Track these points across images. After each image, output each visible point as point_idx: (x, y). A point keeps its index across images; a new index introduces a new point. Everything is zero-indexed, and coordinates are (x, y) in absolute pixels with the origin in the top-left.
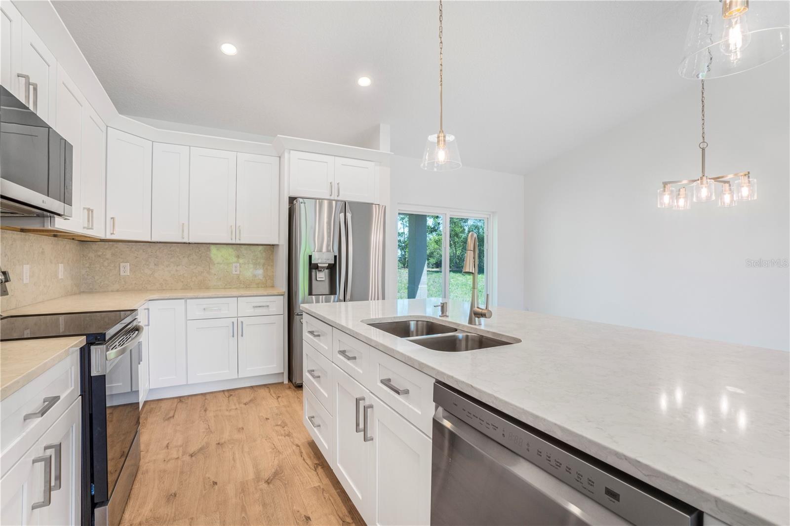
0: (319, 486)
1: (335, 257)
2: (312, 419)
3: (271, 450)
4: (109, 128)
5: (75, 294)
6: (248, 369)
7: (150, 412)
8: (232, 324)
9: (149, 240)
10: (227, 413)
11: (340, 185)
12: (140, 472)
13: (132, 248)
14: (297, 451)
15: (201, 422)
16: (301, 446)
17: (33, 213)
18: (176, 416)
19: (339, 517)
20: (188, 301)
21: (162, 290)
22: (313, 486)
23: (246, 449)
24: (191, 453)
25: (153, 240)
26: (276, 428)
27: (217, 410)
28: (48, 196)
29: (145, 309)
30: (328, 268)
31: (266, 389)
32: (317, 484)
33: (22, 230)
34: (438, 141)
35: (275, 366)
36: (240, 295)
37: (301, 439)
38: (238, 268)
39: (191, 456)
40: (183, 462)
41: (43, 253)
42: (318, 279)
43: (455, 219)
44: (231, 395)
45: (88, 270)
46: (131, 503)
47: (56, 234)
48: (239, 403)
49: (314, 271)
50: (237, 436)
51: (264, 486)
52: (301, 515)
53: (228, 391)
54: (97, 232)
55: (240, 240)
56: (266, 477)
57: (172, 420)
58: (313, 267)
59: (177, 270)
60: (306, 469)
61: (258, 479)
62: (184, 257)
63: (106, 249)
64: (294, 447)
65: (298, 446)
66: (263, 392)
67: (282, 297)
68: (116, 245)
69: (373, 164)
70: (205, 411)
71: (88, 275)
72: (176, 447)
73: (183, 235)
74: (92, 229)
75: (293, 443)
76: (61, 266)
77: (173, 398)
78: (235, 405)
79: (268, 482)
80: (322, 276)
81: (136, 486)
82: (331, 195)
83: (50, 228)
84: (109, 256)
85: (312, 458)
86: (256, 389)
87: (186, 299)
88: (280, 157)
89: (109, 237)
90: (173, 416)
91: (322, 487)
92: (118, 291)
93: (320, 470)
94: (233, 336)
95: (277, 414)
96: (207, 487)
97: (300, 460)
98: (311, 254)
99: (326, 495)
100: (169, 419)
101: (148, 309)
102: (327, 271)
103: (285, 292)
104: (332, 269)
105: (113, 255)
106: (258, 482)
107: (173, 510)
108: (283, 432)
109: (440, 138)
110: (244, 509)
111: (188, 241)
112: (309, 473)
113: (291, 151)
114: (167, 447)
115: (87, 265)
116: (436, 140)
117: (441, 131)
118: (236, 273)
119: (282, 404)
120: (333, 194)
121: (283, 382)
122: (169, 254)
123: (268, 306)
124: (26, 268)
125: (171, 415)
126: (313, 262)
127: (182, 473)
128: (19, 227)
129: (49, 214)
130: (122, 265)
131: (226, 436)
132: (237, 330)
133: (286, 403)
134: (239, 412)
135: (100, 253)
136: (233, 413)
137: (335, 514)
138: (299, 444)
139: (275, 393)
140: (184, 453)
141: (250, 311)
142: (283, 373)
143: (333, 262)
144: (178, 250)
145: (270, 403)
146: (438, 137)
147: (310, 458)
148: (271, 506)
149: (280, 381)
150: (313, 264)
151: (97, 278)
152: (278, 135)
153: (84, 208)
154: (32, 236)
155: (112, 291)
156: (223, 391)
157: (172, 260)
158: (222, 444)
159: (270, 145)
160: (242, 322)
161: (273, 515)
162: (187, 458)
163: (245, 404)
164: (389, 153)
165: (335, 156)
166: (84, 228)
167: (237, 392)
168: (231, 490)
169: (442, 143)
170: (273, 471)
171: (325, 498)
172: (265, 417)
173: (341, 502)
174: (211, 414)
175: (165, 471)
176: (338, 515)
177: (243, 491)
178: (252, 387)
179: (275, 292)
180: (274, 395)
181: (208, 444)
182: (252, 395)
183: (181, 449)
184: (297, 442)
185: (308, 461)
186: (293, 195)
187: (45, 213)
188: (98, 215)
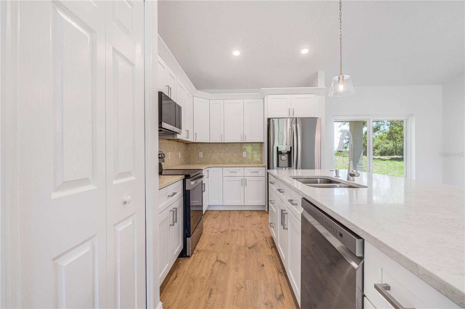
0: (271, 255)
1: (291, 148)
2: (271, 224)
3: (253, 237)
4: (194, 97)
5: (184, 164)
6: (249, 201)
7: (209, 214)
8: (241, 179)
9: (209, 142)
10: (238, 219)
11: (294, 109)
12: (203, 234)
13: (203, 146)
14: (265, 240)
15: (227, 221)
16: (267, 238)
17: (171, 133)
18: (218, 217)
19: (277, 269)
20: (223, 168)
21: (214, 163)
22: (268, 254)
23: (243, 234)
24: (221, 231)
25: (211, 142)
26: (258, 229)
27: (234, 218)
28: (175, 127)
29: (207, 171)
30: (287, 153)
31: (257, 212)
32: (270, 254)
33: (168, 140)
34: (339, 80)
35: (261, 201)
36: (245, 166)
37: (267, 235)
38: (246, 154)
39: (221, 232)
40: (218, 234)
41: (174, 148)
42: (282, 159)
43: (395, 122)
44: (241, 213)
45: (188, 155)
46: (199, 243)
47: (178, 141)
48: (244, 216)
49: (280, 155)
50: (240, 229)
51: (247, 249)
52: (260, 263)
53: (240, 210)
54: (191, 139)
55: (246, 141)
56: (249, 246)
57: (216, 219)
58: (279, 153)
59: (220, 155)
60: (267, 247)
61: (245, 246)
62: (223, 149)
63: (194, 146)
64: (264, 238)
65: (266, 237)
66: (255, 213)
67: (265, 168)
68: (198, 145)
69: (314, 95)
70: (229, 217)
71: (188, 157)
72: (216, 228)
73: (222, 139)
74: (188, 138)
75: (264, 236)
76: (180, 153)
77: (218, 211)
78: (242, 216)
79: (249, 248)
80: (284, 158)
81: (201, 239)
82: (289, 115)
83: (175, 138)
84: (195, 149)
85: (271, 243)
86: (252, 212)
87: (223, 167)
88: (264, 99)
89: (195, 141)
90: (217, 217)
91: (272, 255)
92: (198, 164)
93: (273, 249)
94: (242, 185)
95: (259, 223)
96: (225, 244)
97: (265, 243)
98: (278, 146)
99: (274, 259)
100: (215, 218)
101: (208, 171)
102: (287, 155)
103: (266, 166)
104: (289, 153)
105: (197, 149)
106: (245, 247)
107: (212, 249)
108: (260, 231)
109: (340, 78)
110: (237, 255)
111: (224, 142)
112: (268, 249)
113: (268, 95)
114: (213, 228)
115: (188, 153)
116: (338, 79)
117: (341, 74)
118: (245, 156)
119: (263, 219)
120: (290, 114)
121: (265, 210)
122: (217, 148)
123: (258, 172)
124: (170, 153)
125: (216, 216)
126: (279, 150)
127: (217, 237)
128: (167, 138)
129: (175, 133)
130: (200, 153)
131: (236, 228)
132: (244, 182)
133: (264, 219)
134: (243, 220)
135: (192, 148)
136: (240, 220)
137: (276, 267)
138: (267, 237)
139: (261, 215)
140: (219, 231)
141: (249, 174)
142: (265, 206)
143: (290, 150)
144: (220, 146)
145: (257, 218)
146: (339, 78)
147: (270, 243)
148: (249, 257)
149: (264, 210)
150: (279, 151)
151: (191, 158)
152: (262, 89)
153: (186, 130)
154: (171, 142)
155: (197, 164)
156: (238, 210)
157: (218, 151)
158: (234, 231)
159: (259, 93)
160: (246, 179)
161: (249, 260)
162: (219, 233)
163: (246, 217)
164: (325, 87)
165: (291, 94)
166: (186, 138)
167: (243, 212)
168: (234, 247)
169: (341, 81)
170: (253, 244)
171: (273, 260)
172: (254, 223)
173: (280, 263)
174: (231, 219)
175: (211, 236)
176: (277, 268)
177: (239, 249)
178: (250, 211)
179: (261, 165)
180: (260, 215)
181: (228, 230)
182: (250, 214)
183: (218, 230)
184: (266, 236)
185: (269, 244)
186: (269, 117)
187: (174, 133)
188: (191, 132)
